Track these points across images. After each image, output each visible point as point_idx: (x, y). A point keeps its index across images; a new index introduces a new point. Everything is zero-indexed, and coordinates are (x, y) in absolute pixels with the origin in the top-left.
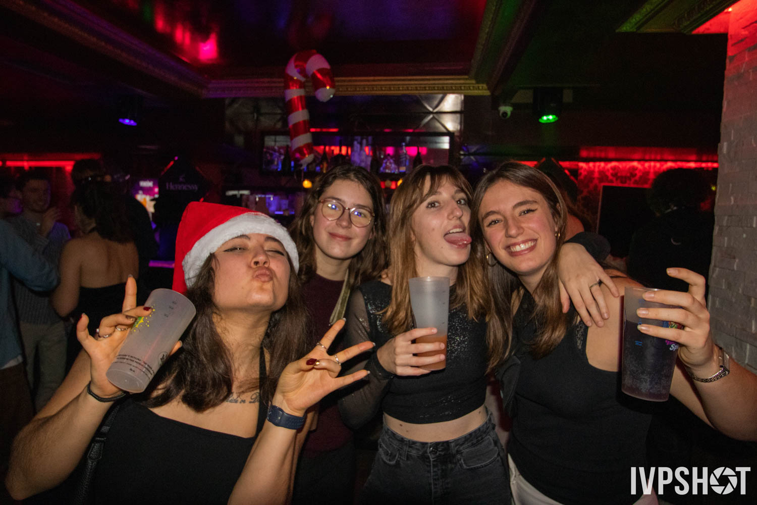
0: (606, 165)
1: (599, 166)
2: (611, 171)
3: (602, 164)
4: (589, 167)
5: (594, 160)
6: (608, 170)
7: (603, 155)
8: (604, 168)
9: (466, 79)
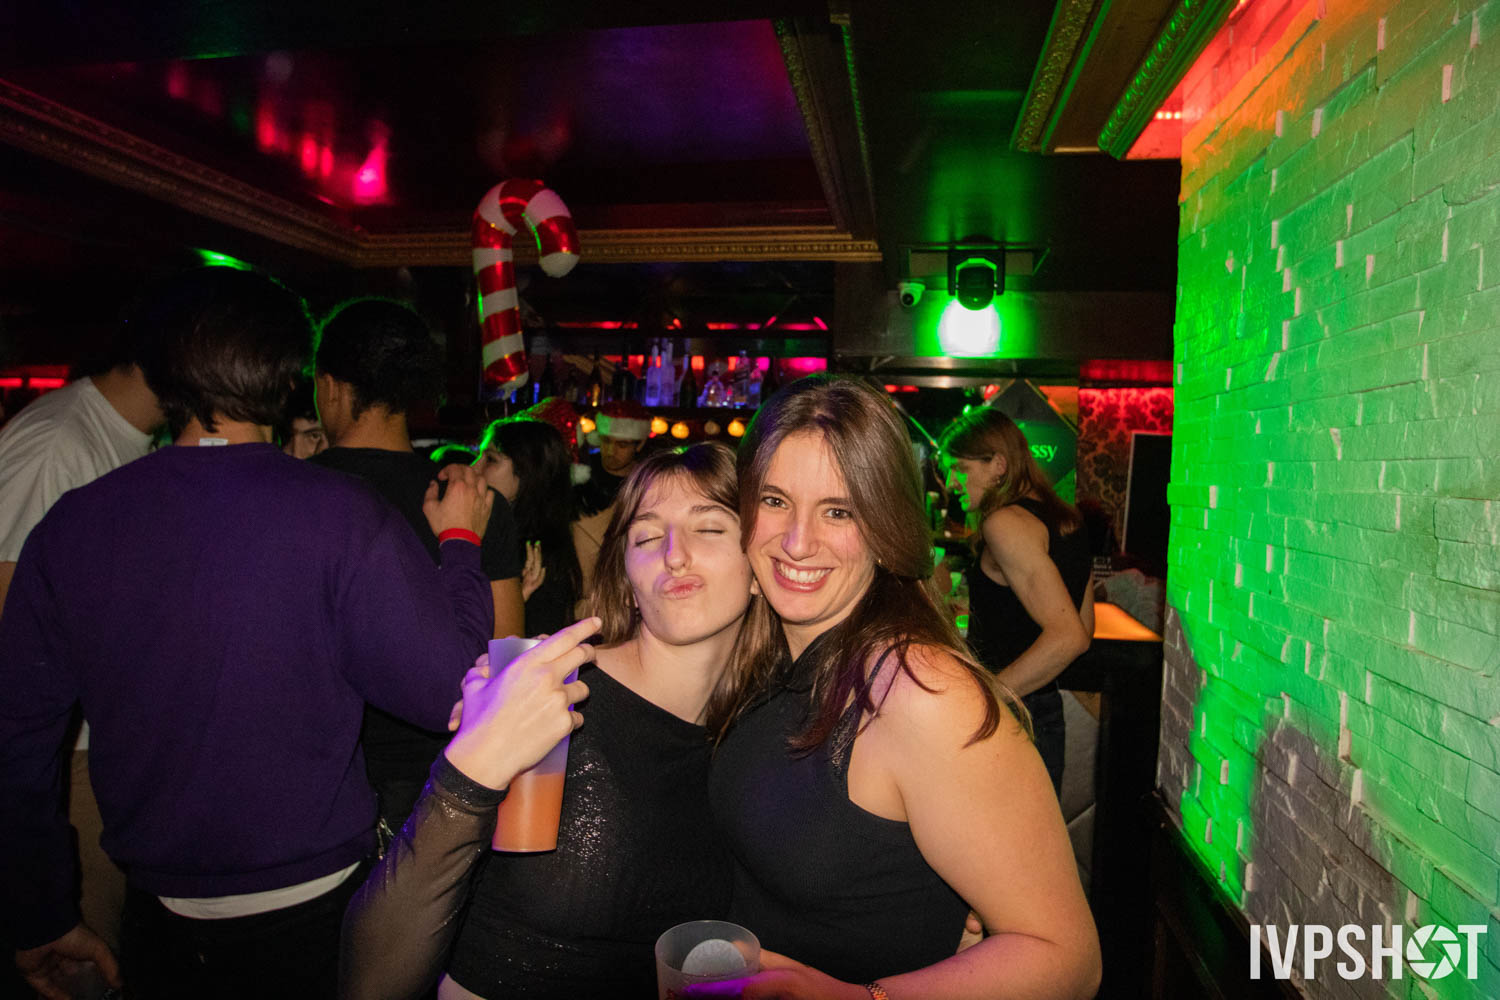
0: (1143, 394)
1: (1128, 396)
2: (1151, 406)
3: (1134, 393)
4: (1108, 398)
5: (1119, 384)
6: (1145, 403)
7: (1135, 376)
8: (1137, 399)
9: (831, 232)
